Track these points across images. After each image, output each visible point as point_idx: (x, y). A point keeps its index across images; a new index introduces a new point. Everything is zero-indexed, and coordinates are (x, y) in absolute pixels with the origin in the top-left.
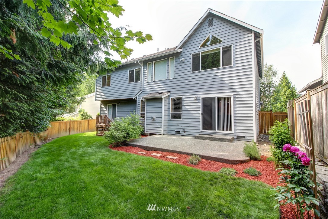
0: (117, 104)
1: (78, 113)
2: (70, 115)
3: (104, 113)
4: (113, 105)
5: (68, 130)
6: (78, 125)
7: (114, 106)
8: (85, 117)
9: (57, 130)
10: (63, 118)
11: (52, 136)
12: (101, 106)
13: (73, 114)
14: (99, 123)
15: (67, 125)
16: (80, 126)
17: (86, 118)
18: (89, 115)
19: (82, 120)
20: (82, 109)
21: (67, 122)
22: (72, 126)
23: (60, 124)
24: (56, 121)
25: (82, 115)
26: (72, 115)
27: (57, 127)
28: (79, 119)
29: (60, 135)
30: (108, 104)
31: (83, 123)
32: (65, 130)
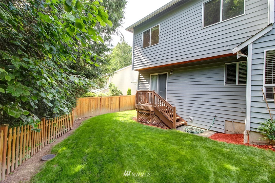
0: (167, 73)
1: (108, 88)
2: (101, 90)
3: (144, 87)
4: (160, 76)
5: (98, 108)
6: (109, 102)
7: (163, 77)
8: (115, 93)
9: (87, 107)
10: (94, 93)
11: (82, 115)
12: (139, 78)
13: (104, 89)
14: (142, 103)
15: (97, 102)
16: (111, 103)
17: (117, 94)
18: (119, 91)
19: (114, 96)
20: (112, 84)
21: (97, 98)
22: (102, 103)
23: (90, 101)
24: (86, 97)
25: (113, 90)
26: (102, 90)
27: (87, 105)
28: (110, 95)
29: (90, 114)
30: (151, 75)
31: (114, 99)
32: (95, 108)
